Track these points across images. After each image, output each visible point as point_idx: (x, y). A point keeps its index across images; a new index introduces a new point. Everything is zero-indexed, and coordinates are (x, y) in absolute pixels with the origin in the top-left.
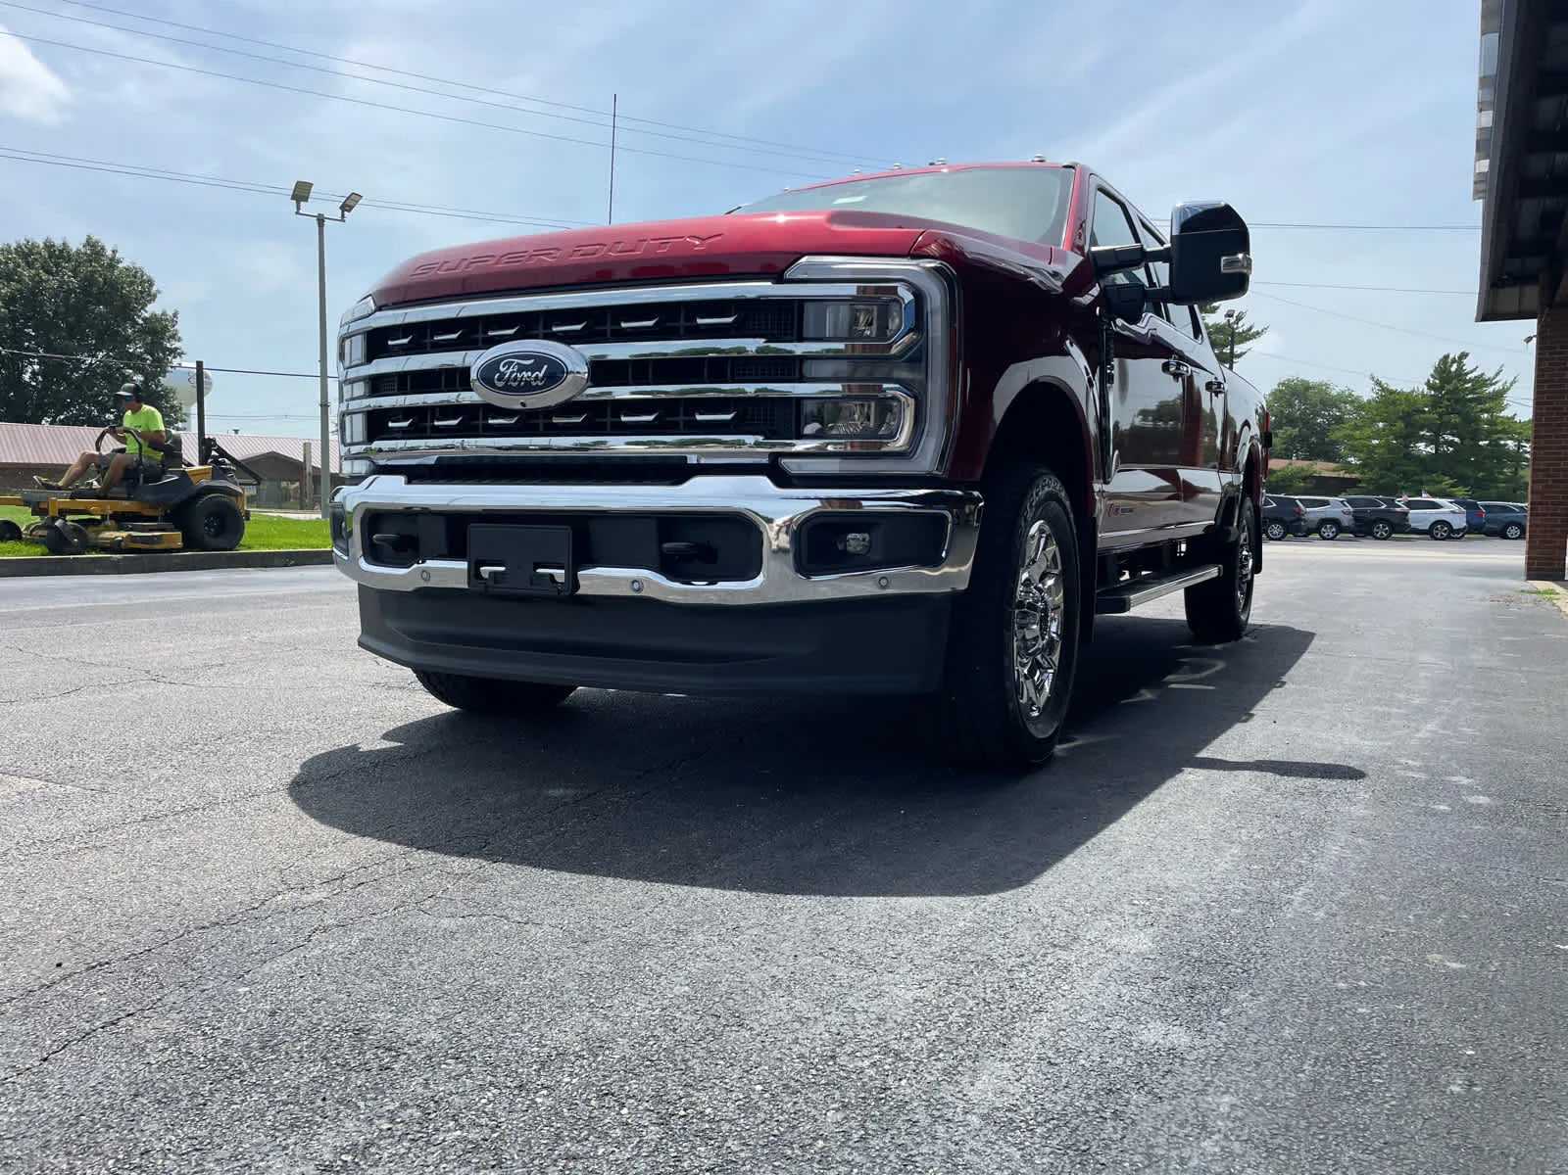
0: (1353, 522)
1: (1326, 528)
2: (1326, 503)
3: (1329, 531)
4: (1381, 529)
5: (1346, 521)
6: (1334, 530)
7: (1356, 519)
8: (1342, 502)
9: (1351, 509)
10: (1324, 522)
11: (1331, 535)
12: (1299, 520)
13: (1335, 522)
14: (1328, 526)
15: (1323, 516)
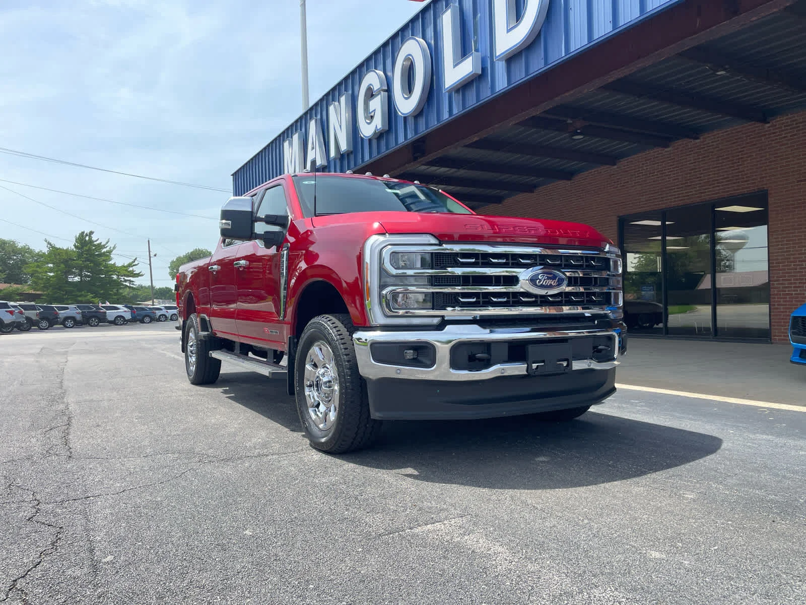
0: (82, 318)
1: (68, 322)
2: (67, 308)
3: (70, 323)
4: (94, 321)
5: (79, 317)
6: (72, 322)
7: (83, 316)
8: (75, 307)
9: (81, 311)
10: (67, 318)
11: (71, 325)
12: (57, 318)
13: (73, 318)
14: (69, 321)
15: (65, 315)
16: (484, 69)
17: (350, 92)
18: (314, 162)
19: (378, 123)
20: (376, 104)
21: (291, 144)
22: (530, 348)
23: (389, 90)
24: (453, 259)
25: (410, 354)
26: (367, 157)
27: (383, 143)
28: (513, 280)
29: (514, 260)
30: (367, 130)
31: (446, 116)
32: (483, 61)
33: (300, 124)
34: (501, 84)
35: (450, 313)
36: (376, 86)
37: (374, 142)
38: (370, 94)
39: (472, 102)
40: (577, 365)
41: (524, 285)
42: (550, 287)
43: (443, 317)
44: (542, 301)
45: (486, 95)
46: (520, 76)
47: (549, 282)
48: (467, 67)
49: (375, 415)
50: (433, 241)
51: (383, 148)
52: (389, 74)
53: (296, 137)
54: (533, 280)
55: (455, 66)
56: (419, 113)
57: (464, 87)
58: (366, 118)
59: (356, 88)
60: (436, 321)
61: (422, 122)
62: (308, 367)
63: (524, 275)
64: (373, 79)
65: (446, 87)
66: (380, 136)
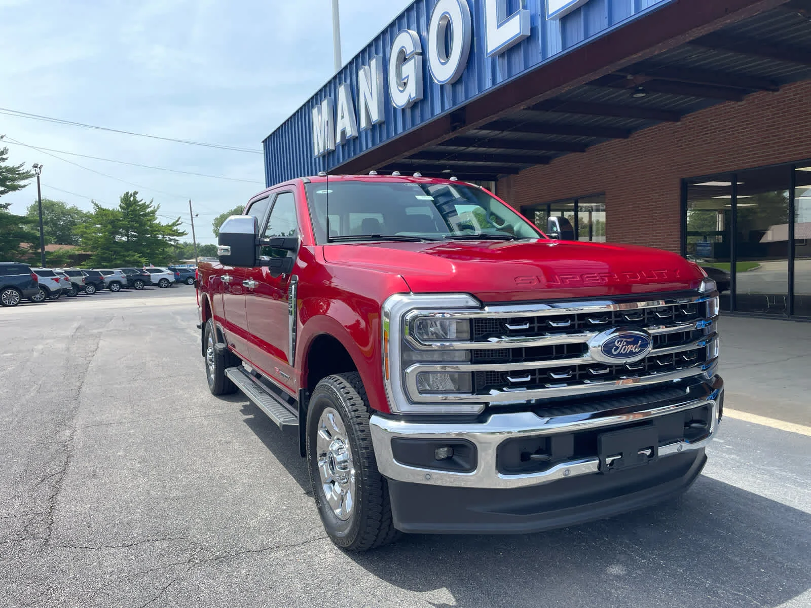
0: (127, 282)
2: (112, 273)
3: (115, 287)
4: (139, 284)
5: (124, 281)
6: (118, 286)
7: (128, 280)
8: (120, 272)
9: (125, 275)
10: (112, 282)
11: (117, 289)
12: (103, 283)
13: (118, 282)
14: (115, 285)
15: (112, 279)
16: (533, 30)
17: (381, 55)
18: (343, 133)
19: (412, 91)
20: (410, 69)
21: (320, 111)
22: (604, 438)
23: (423, 53)
24: (498, 327)
25: (443, 453)
26: (400, 129)
27: (418, 112)
28: (581, 349)
29: (581, 323)
30: (400, 99)
31: (488, 85)
32: (533, 19)
33: (328, 90)
34: (555, 48)
35: (495, 397)
36: (409, 49)
37: (408, 112)
38: (403, 58)
39: (519, 69)
40: (664, 451)
41: (594, 355)
42: (631, 354)
43: (487, 404)
44: (618, 372)
45: (537, 61)
46: (578, 38)
47: (630, 348)
48: (514, 28)
49: (400, 525)
50: (472, 302)
51: (418, 119)
52: (424, 34)
53: (325, 104)
54: (607, 348)
55: (499, 26)
56: (457, 81)
57: (510, 51)
58: (398, 85)
59: (388, 49)
60: (477, 409)
61: (461, 89)
62: (322, 434)
63: (595, 341)
64: (405, 40)
65: (489, 51)
66: (414, 105)
